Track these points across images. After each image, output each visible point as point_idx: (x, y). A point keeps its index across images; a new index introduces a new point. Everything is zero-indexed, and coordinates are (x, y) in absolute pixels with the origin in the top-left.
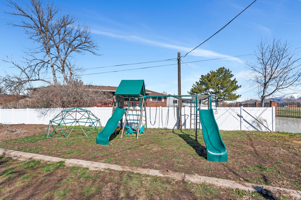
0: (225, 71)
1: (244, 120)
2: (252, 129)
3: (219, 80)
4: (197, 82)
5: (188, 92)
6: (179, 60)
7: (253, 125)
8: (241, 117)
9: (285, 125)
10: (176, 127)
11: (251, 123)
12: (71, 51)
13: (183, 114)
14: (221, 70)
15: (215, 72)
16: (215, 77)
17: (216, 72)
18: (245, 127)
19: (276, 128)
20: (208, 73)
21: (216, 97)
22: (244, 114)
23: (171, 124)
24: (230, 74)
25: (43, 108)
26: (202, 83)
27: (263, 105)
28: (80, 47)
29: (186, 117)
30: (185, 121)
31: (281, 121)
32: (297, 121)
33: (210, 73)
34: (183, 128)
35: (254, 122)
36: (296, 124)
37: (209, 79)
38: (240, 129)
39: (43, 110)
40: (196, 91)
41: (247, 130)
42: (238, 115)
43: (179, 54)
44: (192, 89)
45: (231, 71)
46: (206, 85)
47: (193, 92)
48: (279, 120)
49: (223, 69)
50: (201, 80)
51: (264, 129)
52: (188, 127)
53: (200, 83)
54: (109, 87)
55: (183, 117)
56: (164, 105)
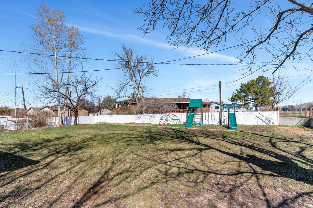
0: (264, 79)
1: (260, 119)
2: (264, 124)
3: (258, 88)
4: (237, 90)
5: (228, 99)
6: (220, 86)
7: (265, 122)
8: (258, 117)
9: (285, 121)
10: (219, 124)
11: (264, 120)
12: (143, 76)
13: (223, 116)
14: (260, 79)
15: (254, 80)
16: (254, 86)
17: (256, 80)
18: (260, 123)
19: (279, 123)
20: (248, 82)
21: (255, 103)
22: (259, 116)
23: (216, 122)
24: (269, 82)
25: (138, 115)
26: (242, 91)
27: (273, 110)
28: (148, 73)
29: (225, 118)
30: (224, 120)
31: (283, 119)
32: (293, 119)
33: (249, 81)
34: (223, 124)
35: (266, 120)
36: (292, 121)
37: (248, 87)
38: (257, 124)
39: (139, 115)
40: (236, 98)
41: (262, 124)
42: (256, 116)
43: (220, 82)
44: (232, 96)
45: (270, 79)
46: (246, 92)
47: (233, 99)
48: (282, 118)
49: (262, 78)
50: (241, 88)
51: (272, 124)
52: (226, 123)
53: (240, 91)
54: (165, 98)
55: (223, 118)
56: (209, 111)
